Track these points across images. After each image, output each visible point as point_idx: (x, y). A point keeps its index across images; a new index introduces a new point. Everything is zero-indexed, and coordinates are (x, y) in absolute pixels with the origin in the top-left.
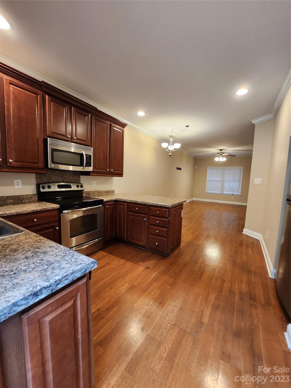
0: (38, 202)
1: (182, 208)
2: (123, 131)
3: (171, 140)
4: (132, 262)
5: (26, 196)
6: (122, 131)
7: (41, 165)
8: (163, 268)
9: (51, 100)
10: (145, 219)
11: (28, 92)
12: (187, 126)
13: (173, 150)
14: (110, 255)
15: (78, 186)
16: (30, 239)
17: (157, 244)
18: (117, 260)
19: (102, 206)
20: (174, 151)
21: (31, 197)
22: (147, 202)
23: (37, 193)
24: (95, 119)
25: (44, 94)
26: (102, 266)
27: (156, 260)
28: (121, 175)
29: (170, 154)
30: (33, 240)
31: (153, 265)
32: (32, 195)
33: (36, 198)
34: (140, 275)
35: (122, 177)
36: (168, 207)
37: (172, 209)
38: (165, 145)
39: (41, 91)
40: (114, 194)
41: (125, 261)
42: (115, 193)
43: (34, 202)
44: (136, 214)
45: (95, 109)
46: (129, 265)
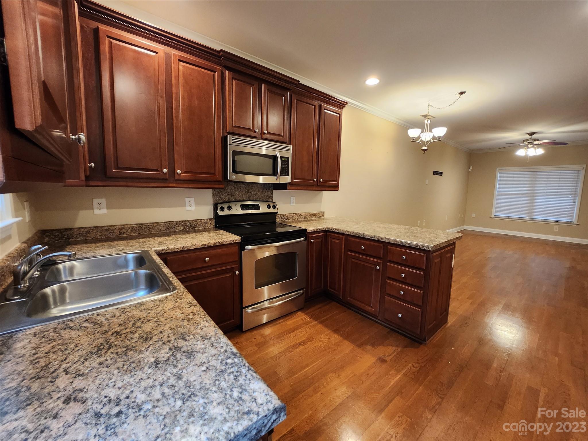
0: (213, 230)
1: (452, 251)
2: (340, 114)
3: (427, 122)
4: (353, 342)
5: (200, 221)
6: (338, 115)
7: (218, 176)
8: (413, 366)
9: (232, 77)
10: (378, 267)
11: (203, 70)
12: (462, 93)
13: (430, 141)
14: (315, 323)
15: (269, 207)
16: (178, 310)
17: (400, 315)
18: (327, 335)
19: (304, 240)
20: (432, 141)
21: (206, 223)
22: (383, 236)
23: (214, 217)
24: (296, 100)
25: (224, 69)
26: (301, 342)
27: (397, 346)
28: (335, 187)
29: (423, 148)
30: (183, 313)
31: (392, 356)
32: (207, 219)
33: (212, 224)
34: (368, 374)
35: (338, 190)
36: (426, 249)
37: (434, 254)
38: (413, 133)
39: (220, 65)
40: (323, 219)
41: (341, 339)
42: (326, 216)
43: (209, 230)
44: (361, 256)
45: (296, 83)
46: (347, 347)
